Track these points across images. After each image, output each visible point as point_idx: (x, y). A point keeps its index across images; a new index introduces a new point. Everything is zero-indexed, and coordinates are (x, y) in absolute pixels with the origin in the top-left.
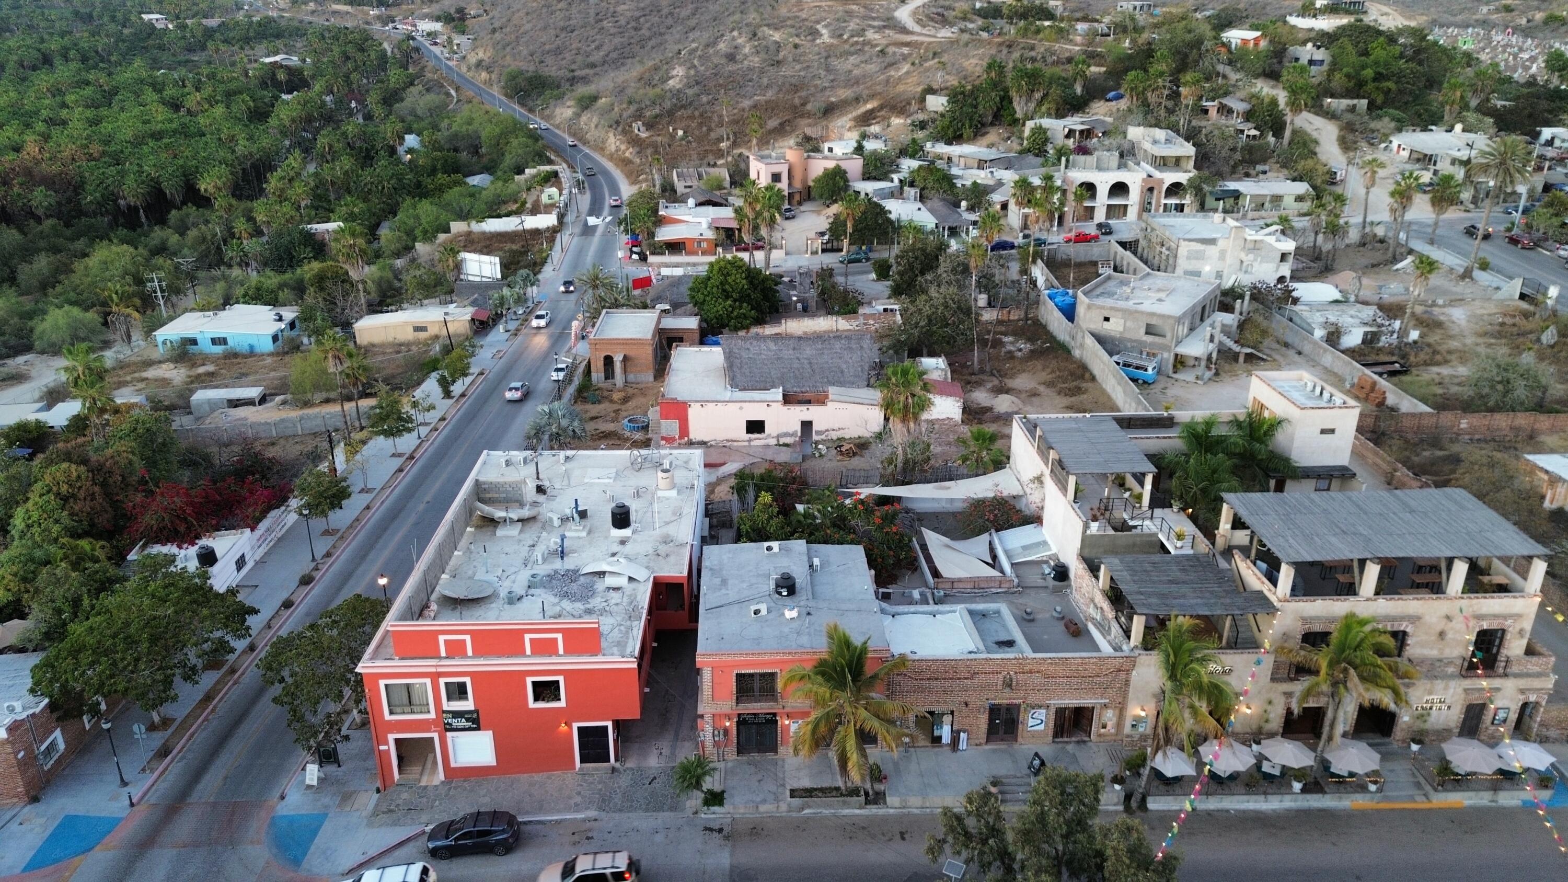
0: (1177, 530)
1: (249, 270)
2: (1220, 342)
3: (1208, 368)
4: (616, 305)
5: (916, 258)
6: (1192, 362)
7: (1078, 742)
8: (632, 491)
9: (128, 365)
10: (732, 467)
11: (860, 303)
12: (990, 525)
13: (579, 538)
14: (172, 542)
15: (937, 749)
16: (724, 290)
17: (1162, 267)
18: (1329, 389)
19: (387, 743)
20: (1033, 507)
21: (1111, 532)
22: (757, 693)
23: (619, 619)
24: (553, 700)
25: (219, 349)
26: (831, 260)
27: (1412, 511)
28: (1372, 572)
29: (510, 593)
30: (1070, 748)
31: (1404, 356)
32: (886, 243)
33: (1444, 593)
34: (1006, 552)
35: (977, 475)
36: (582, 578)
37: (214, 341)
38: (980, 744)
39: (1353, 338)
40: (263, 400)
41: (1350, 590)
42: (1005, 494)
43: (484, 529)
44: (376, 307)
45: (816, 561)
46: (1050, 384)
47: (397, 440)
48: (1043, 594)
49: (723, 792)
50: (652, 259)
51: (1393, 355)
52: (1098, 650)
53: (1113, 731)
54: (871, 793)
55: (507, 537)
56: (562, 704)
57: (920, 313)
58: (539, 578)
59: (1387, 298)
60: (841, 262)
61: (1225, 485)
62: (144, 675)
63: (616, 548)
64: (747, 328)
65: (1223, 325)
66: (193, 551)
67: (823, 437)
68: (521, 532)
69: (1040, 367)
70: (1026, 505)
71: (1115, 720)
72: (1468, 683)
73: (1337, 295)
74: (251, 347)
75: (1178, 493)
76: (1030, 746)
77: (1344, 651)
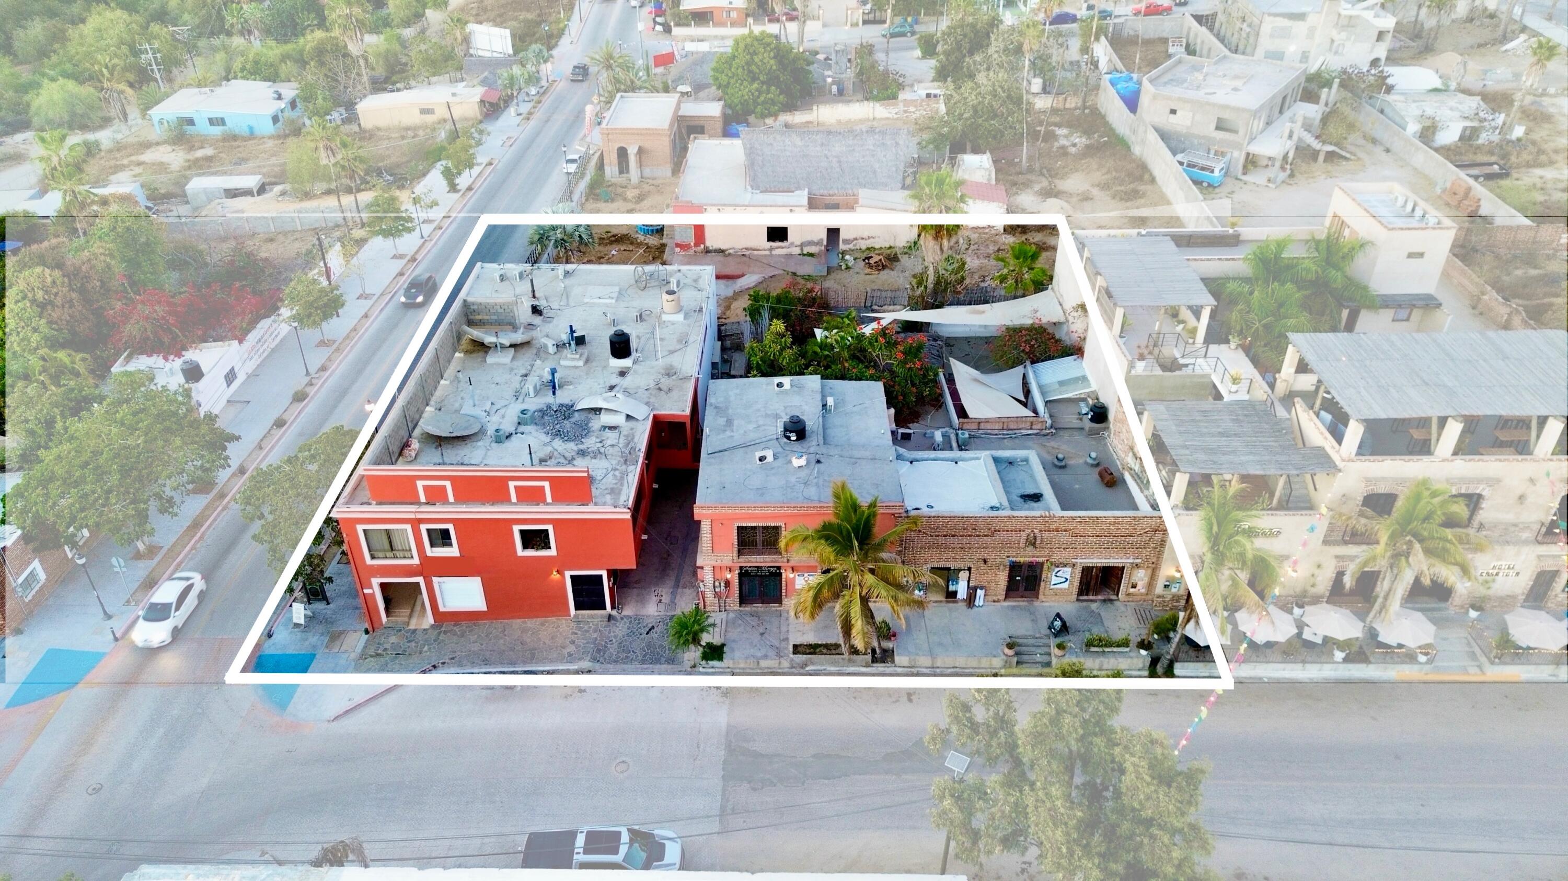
0: (1233, 372)
1: (252, 38)
2: (1300, 139)
3: (1283, 168)
4: (633, 88)
5: (965, 36)
6: (1265, 162)
7: (1104, 601)
8: (635, 314)
9: (125, 147)
10: (749, 281)
11: (901, 87)
12: (1025, 357)
13: (576, 367)
14: (158, 353)
15: (951, 605)
16: (750, 72)
17: (1241, 47)
18: (1422, 204)
19: (371, 587)
20: (1075, 337)
21: (1158, 371)
22: (760, 547)
23: (614, 462)
24: (543, 548)
25: (217, 131)
26: (873, 34)
27: (1505, 358)
28: (1454, 430)
29: (497, 431)
30: (1094, 606)
31: (1505, 156)
32: (934, 14)
33: (1530, 453)
34: (1040, 387)
35: (1015, 297)
36: (576, 414)
37: (212, 122)
38: (998, 601)
39: (1449, 135)
40: (262, 190)
41: (1424, 448)
42: (1044, 320)
43: (474, 355)
44: (380, 85)
45: (830, 401)
46: (1104, 187)
47: (397, 240)
48: (1078, 437)
49: (723, 645)
50: (676, 31)
51: (1491, 153)
52: (1136, 508)
53: (1143, 591)
54: (878, 651)
55: (498, 364)
56: (553, 552)
57: (965, 104)
58: (529, 414)
59: (1492, 85)
60: (884, 36)
61: (1292, 322)
62: (117, 509)
63: (615, 380)
64: (775, 115)
65: (1305, 118)
66: (178, 363)
67: (851, 246)
68: (513, 358)
69: (1095, 166)
70: (1067, 333)
71: (1146, 580)
72: (1543, 550)
73: (1438, 84)
74: (251, 128)
75: (1238, 328)
76: (1052, 604)
77: (1409, 523)
